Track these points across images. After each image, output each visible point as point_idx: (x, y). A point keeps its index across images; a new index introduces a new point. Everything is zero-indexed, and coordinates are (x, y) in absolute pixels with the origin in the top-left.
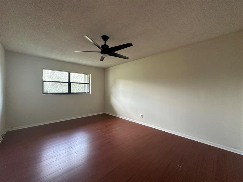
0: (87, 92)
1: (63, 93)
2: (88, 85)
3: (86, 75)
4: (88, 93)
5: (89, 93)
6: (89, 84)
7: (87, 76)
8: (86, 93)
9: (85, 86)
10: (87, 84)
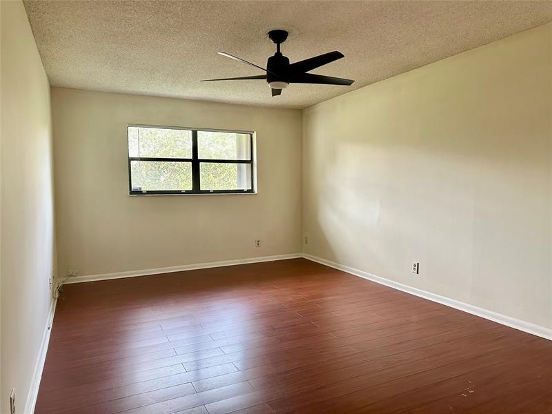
0: (245, 189)
1: (179, 192)
2: (249, 165)
3: (244, 136)
4: (248, 191)
5: (251, 191)
6: (251, 162)
7: (247, 137)
8: (242, 191)
9: (239, 169)
10: (245, 164)
